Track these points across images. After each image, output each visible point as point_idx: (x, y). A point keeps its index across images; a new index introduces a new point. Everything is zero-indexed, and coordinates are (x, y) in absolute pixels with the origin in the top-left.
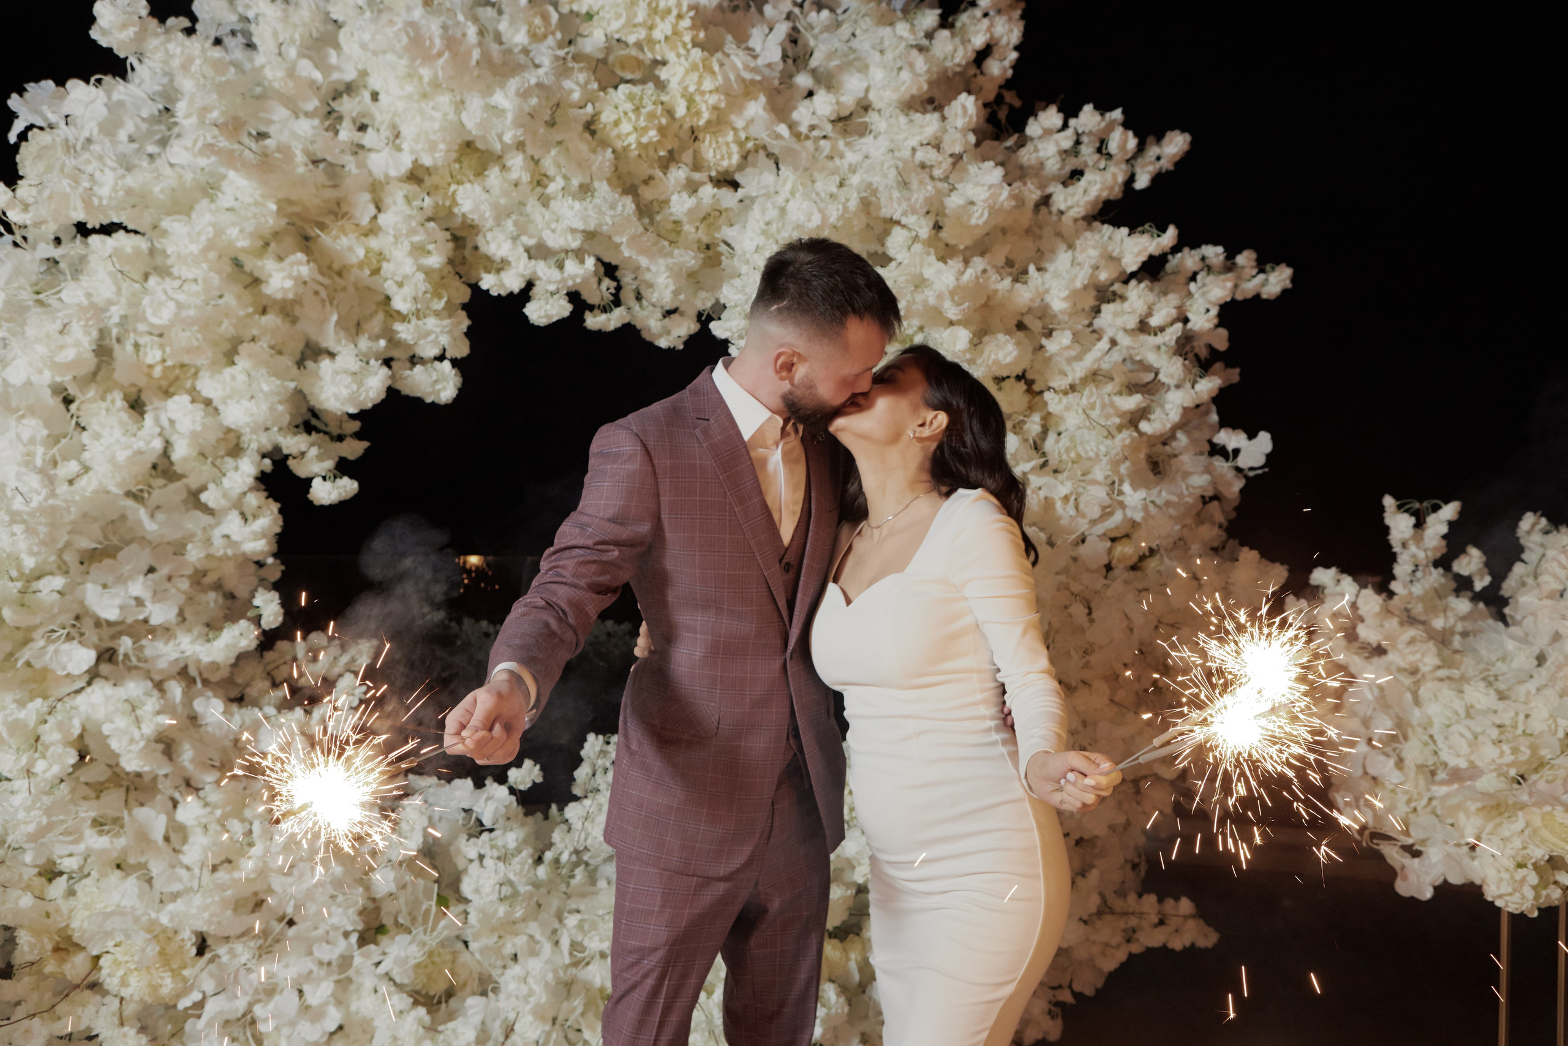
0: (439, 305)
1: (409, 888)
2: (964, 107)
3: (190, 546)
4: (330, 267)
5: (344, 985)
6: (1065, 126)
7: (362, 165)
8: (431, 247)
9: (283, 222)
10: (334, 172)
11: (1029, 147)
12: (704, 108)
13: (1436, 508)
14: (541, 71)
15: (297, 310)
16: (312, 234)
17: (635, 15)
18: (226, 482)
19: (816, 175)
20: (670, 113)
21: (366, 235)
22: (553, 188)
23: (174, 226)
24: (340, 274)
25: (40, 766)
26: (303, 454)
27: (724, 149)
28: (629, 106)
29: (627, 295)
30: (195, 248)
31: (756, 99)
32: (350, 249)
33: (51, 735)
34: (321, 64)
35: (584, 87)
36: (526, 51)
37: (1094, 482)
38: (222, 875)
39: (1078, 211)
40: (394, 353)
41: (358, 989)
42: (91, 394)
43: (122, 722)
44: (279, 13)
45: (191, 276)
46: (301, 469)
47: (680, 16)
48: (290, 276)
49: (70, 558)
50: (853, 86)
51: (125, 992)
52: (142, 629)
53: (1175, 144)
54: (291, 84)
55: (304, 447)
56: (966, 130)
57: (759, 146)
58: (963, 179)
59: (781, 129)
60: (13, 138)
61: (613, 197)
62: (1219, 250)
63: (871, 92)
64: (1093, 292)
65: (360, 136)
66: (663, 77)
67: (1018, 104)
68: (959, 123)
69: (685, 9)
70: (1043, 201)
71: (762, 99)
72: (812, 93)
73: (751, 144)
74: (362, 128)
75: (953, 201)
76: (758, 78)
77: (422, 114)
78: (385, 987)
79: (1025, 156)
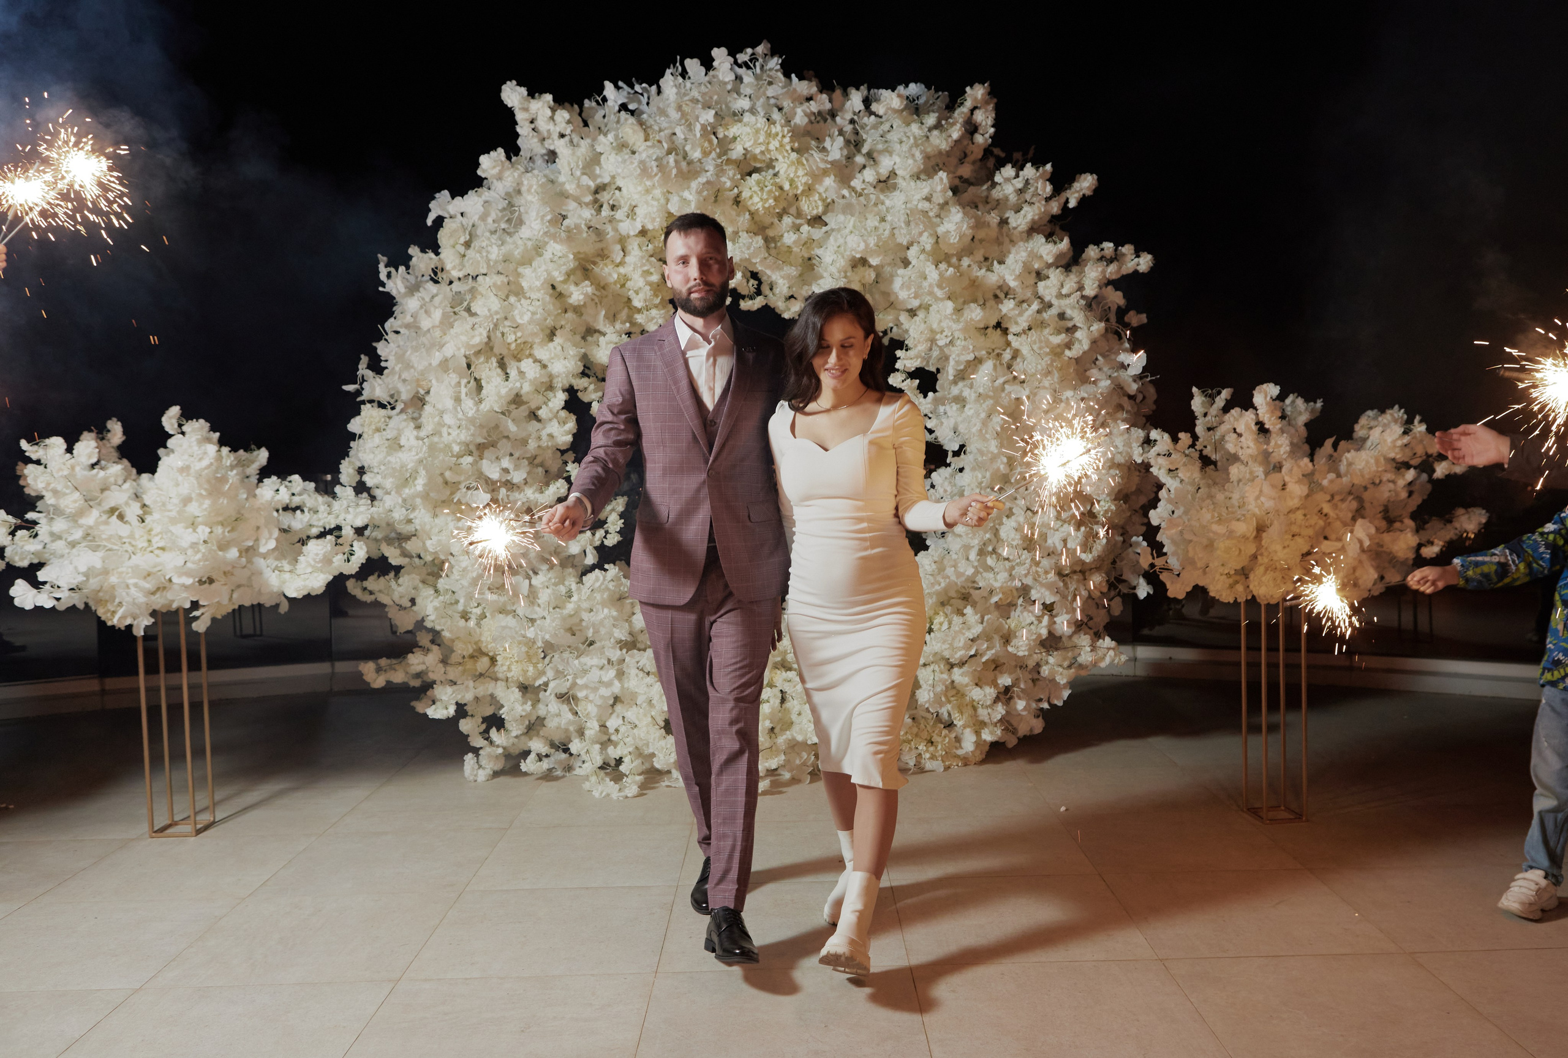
0: (657, 301)
2: (941, 179)
3: (530, 441)
4: (599, 284)
5: (620, 674)
6: (1017, 176)
7: (616, 230)
8: (652, 270)
9: (577, 263)
10: (599, 233)
11: (998, 187)
12: (799, 185)
13: (1219, 393)
14: (708, 174)
15: (583, 310)
16: (588, 266)
17: (759, 138)
18: (550, 404)
19: (867, 215)
20: (781, 188)
21: (618, 266)
23: (526, 271)
24: (603, 288)
26: (586, 389)
27: (814, 204)
28: (756, 188)
29: (765, 289)
30: (538, 284)
31: (829, 176)
32: (610, 274)
34: (593, 177)
35: (732, 179)
36: (700, 160)
38: (558, 611)
39: (1023, 227)
40: (633, 330)
41: (628, 678)
42: (482, 359)
44: (570, 152)
45: (535, 297)
46: (585, 397)
47: (784, 136)
48: (582, 293)
49: (472, 447)
50: (886, 164)
51: (509, 675)
52: (510, 485)
53: (1086, 183)
54: (579, 191)
55: (586, 385)
56: (944, 191)
57: (833, 201)
58: (947, 216)
59: (845, 192)
60: (429, 222)
61: (751, 238)
62: (1111, 245)
63: (896, 167)
64: (1034, 275)
65: (613, 213)
66: (777, 170)
67: (1003, 155)
68: (939, 188)
69: (786, 132)
70: (1004, 222)
71: (832, 177)
72: (864, 167)
73: (829, 200)
74: (613, 207)
75: (941, 230)
76: (829, 166)
77: (647, 203)
78: (641, 674)
79: (996, 193)
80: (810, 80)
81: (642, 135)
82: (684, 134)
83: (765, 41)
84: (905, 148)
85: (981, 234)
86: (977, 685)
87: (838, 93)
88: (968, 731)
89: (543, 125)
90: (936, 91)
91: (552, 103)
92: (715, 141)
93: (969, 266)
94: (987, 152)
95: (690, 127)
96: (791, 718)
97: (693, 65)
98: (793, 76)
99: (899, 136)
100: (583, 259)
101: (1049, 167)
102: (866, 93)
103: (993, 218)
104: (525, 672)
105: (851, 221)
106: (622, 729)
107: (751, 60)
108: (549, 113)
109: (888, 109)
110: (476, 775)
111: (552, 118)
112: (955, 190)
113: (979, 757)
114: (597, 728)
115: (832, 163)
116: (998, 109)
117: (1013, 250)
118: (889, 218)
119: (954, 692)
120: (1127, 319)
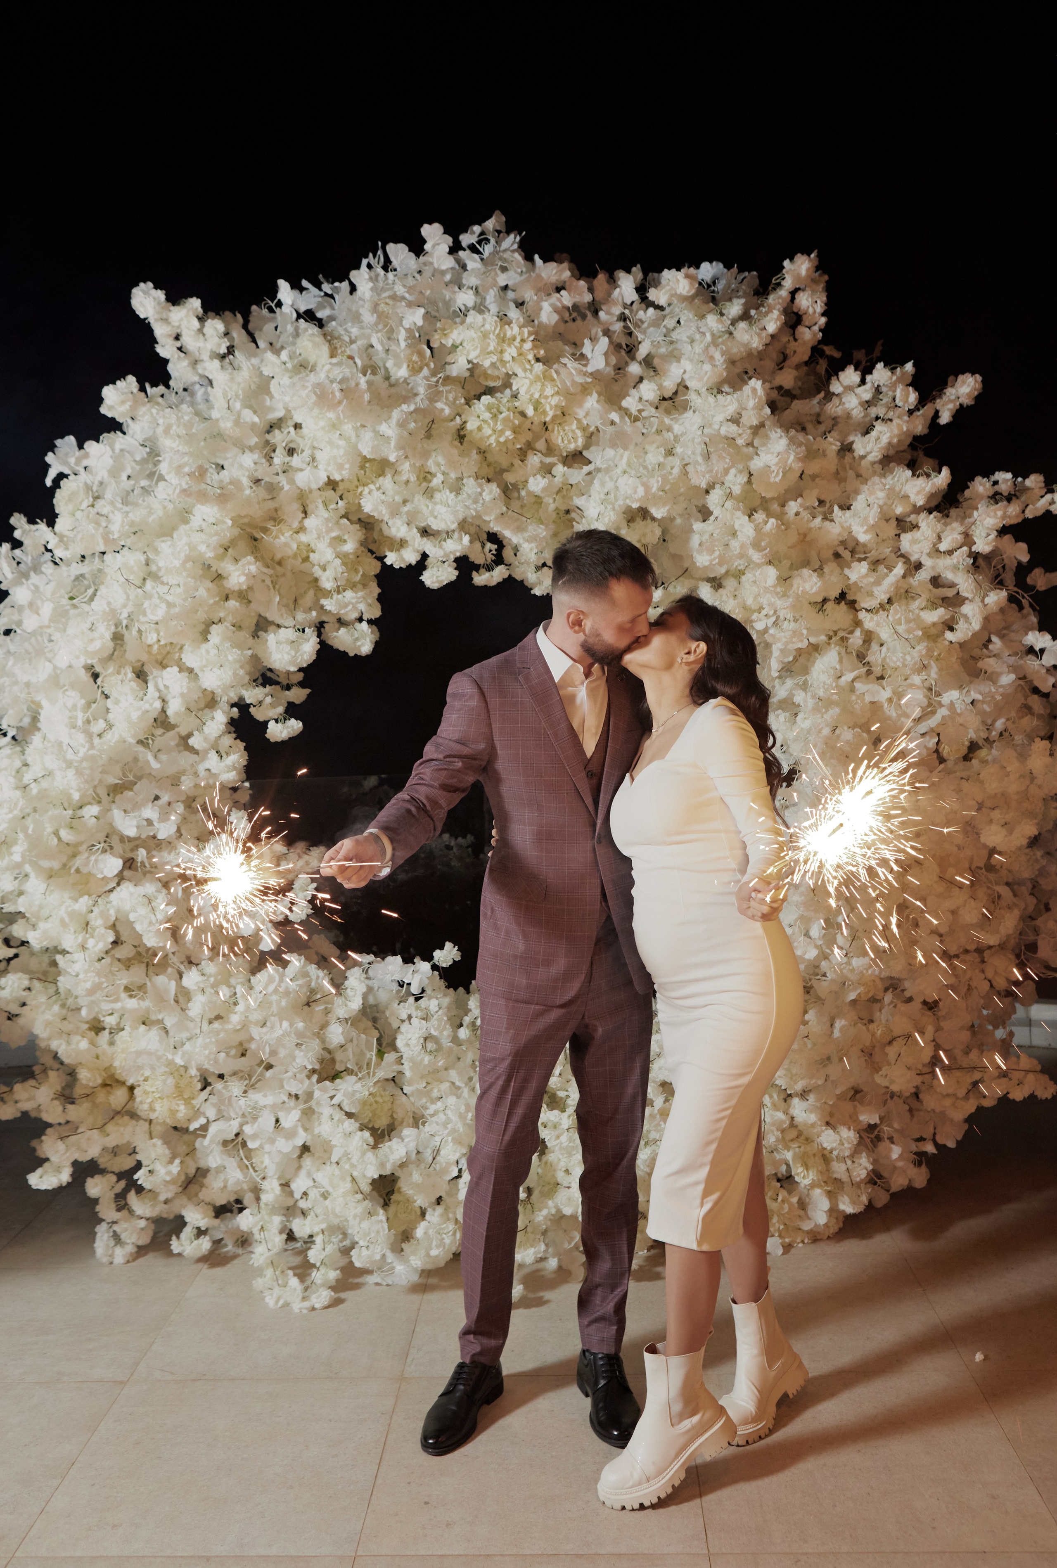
0: (356, 578)
1: (355, 1041)
2: (753, 391)
3: (183, 778)
4: (272, 559)
5: (309, 1113)
6: (863, 382)
7: (292, 482)
8: (346, 537)
9: (237, 531)
10: (270, 489)
11: (835, 400)
12: (548, 409)
14: (418, 399)
15: (250, 596)
16: (257, 536)
17: (489, 345)
18: (206, 729)
19: (647, 447)
20: (523, 414)
21: (297, 532)
22: (436, 481)
23: (165, 545)
24: (280, 563)
25: (91, 943)
26: (260, 702)
27: (570, 435)
28: (487, 416)
29: (507, 554)
30: (177, 562)
31: (590, 394)
32: (286, 545)
33: (97, 921)
34: (258, 410)
35: (452, 404)
36: (406, 381)
37: (913, 686)
38: (216, 1025)
39: (875, 455)
40: (323, 621)
41: (319, 1118)
42: (111, 670)
43: (143, 911)
45: (176, 582)
46: (259, 715)
47: (523, 341)
48: (243, 574)
49: (103, 792)
50: (672, 373)
51: (152, 1116)
52: (154, 843)
53: (965, 388)
54: (237, 430)
55: (260, 697)
56: (759, 408)
57: (598, 430)
58: (764, 445)
59: (614, 416)
60: (49, 482)
61: (480, 486)
62: (1009, 475)
63: (686, 377)
64: (894, 523)
65: (288, 459)
66: (514, 388)
67: (837, 355)
68: (751, 403)
69: (526, 335)
70: (847, 448)
71: (595, 395)
72: (641, 379)
73: (592, 429)
74: (291, 452)
75: (756, 464)
76: (589, 380)
77: (331, 443)
78: (338, 1115)
79: (833, 408)
80: (560, 262)
81: (325, 349)
82: (382, 344)
83: (497, 212)
84: (698, 348)
85: (814, 467)
86: (828, 1124)
87: (602, 277)
88: (817, 1192)
89: (187, 340)
90: (741, 270)
91: (200, 311)
92: (428, 352)
93: (797, 514)
94: (816, 351)
95: (390, 335)
96: (554, 1176)
97: (398, 252)
98: (536, 257)
99: (689, 333)
100: (250, 525)
101: (909, 367)
102: (640, 276)
103: (832, 444)
104: (173, 1112)
105: (623, 458)
106: (313, 1194)
107: (480, 242)
108: (196, 324)
109: (672, 295)
110: (112, 1256)
111: (200, 331)
112: (773, 406)
113: (834, 1229)
114: (278, 1189)
115: (595, 375)
116: (830, 289)
117: (865, 488)
118: (679, 450)
119: (793, 1134)
120: (1029, 581)
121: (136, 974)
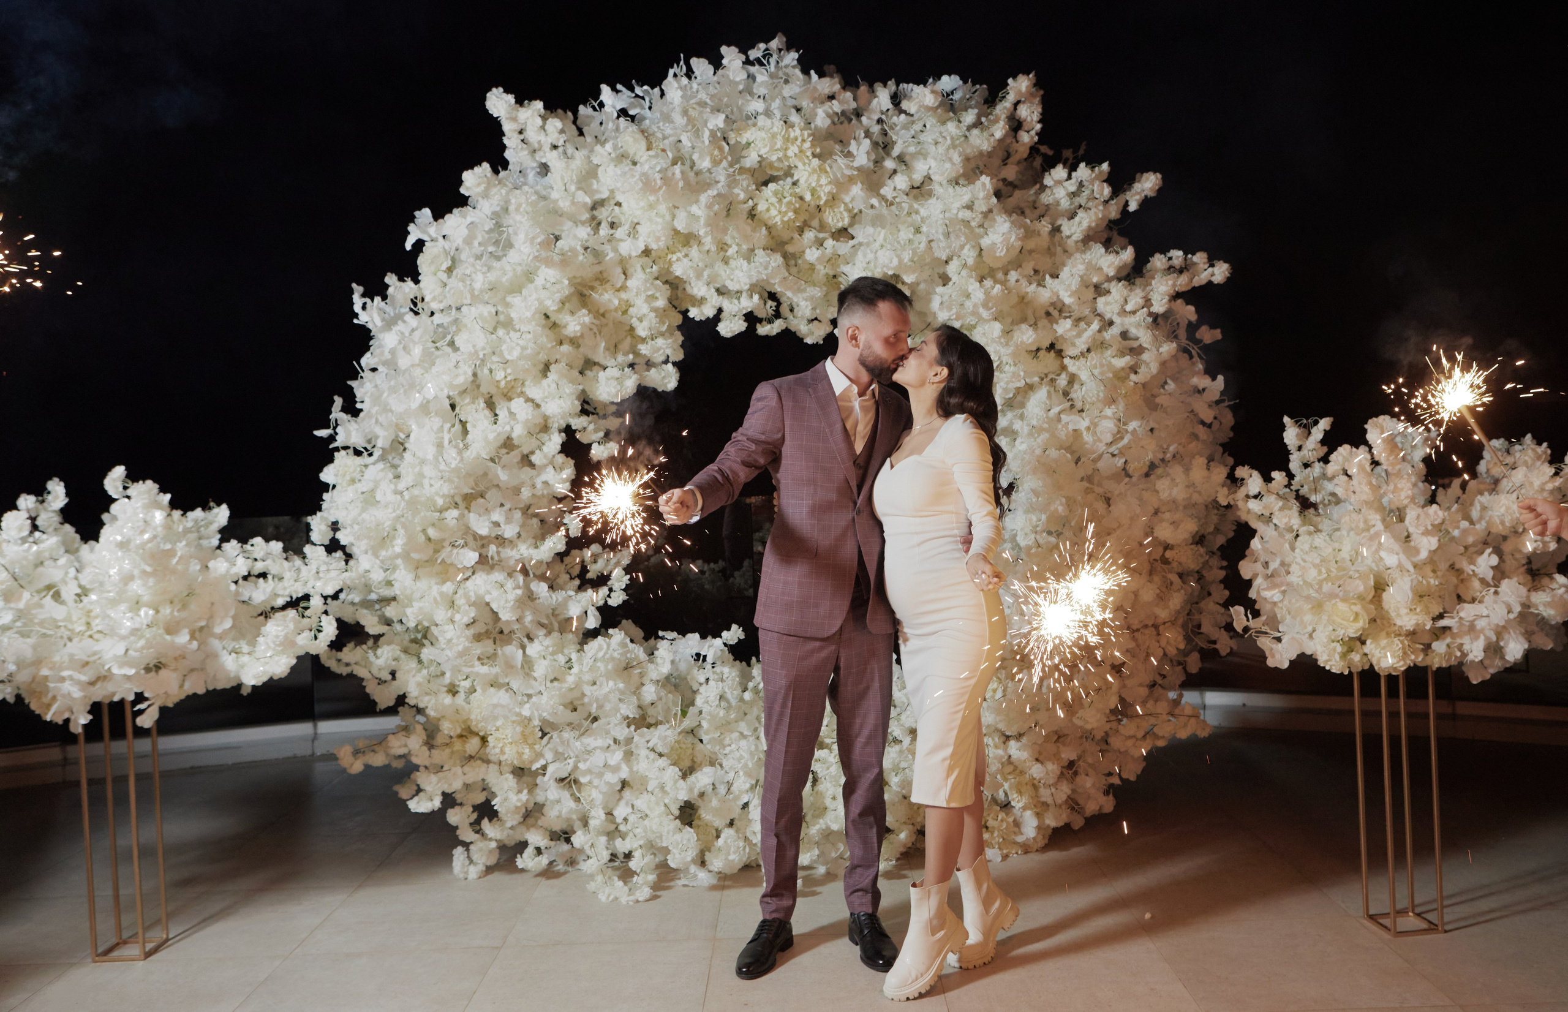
0: (664, 328)
1: (664, 700)
2: (984, 184)
3: (523, 490)
4: (598, 312)
5: (629, 755)
6: (1069, 177)
7: (616, 250)
8: (658, 295)
9: (572, 290)
10: (598, 255)
11: (1048, 191)
12: (822, 195)
13: (1316, 423)
14: (720, 185)
15: (580, 341)
16: (585, 292)
17: (775, 144)
18: (545, 448)
19: (900, 226)
20: (801, 198)
21: (618, 290)
22: (731, 251)
23: (515, 300)
24: (603, 316)
25: (457, 618)
26: (585, 428)
27: (839, 215)
28: (774, 200)
29: (784, 310)
30: (529, 314)
31: (856, 184)
32: (610, 300)
33: (460, 601)
34: (588, 191)
35: (745, 191)
36: (709, 171)
37: (1106, 417)
38: (556, 684)
39: (1078, 236)
40: (637, 361)
41: (637, 759)
42: (467, 400)
43: (495, 593)
44: (564, 165)
45: (526, 329)
46: (584, 438)
47: (803, 141)
48: (579, 324)
49: (458, 499)
50: (920, 168)
51: (502, 758)
52: (500, 540)
53: (1148, 183)
54: (573, 208)
55: (585, 424)
56: (987, 198)
57: (861, 211)
58: (992, 226)
59: (875, 201)
60: (408, 246)
61: (768, 255)
62: (1180, 253)
63: (931, 172)
64: (1092, 289)
65: (612, 231)
66: (795, 178)
67: (1050, 153)
68: (981, 195)
69: (806, 136)
70: (1056, 230)
71: (859, 185)
72: (895, 172)
73: (856, 211)
74: (612, 225)
75: (985, 242)
76: (856, 173)
77: (650, 220)
78: (652, 755)
79: (1046, 198)
80: (832, 76)
81: (643, 144)
82: (691, 141)
83: (780, 34)
84: (941, 149)
85: (1031, 244)
86: (1037, 760)
87: (863, 88)
88: (1028, 813)
89: (532, 135)
90: (974, 84)
91: (542, 110)
92: (727, 147)
93: (1017, 281)
94: (1033, 150)
95: (697, 134)
96: (823, 803)
97: (700, 65)
98: (812, 72)
99: (934, 137)
100: (579, 284)
101: (1105, 166)
102: (894, 88)
103: (1045, 227)
104: (520, 754)
105: (881, 234)
106: (632, 818)
107: (764, 56)
108: (539, 121)
109: (920, 106)
110: (467, 873)
111: (543, 128)
112: (998, 194)
113: (1041, 843)
114: (603, 816)
115: (859, 169)
117: (1069, 262)
118: (924, 229)
119: (1011, 768)
120: (1198, 335)
121: (487, 646)
